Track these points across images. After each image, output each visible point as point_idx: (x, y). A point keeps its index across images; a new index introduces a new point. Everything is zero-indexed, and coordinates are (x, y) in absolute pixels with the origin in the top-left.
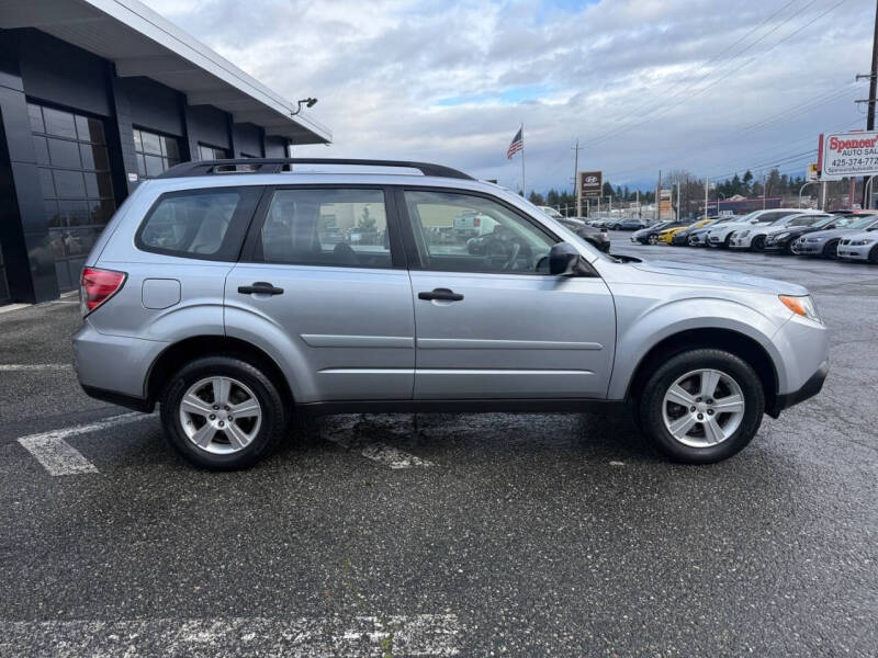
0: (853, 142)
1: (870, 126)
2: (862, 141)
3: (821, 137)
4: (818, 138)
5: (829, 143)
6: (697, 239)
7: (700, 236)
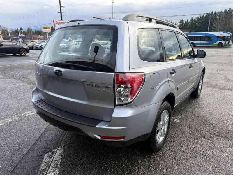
0: (61, 22)
1: (62, 19)
2: (63, 23)
3: (54, 20)
4: (53, 21)
5: (56, 22)
6: (37, 47)
7: (38, 46)
